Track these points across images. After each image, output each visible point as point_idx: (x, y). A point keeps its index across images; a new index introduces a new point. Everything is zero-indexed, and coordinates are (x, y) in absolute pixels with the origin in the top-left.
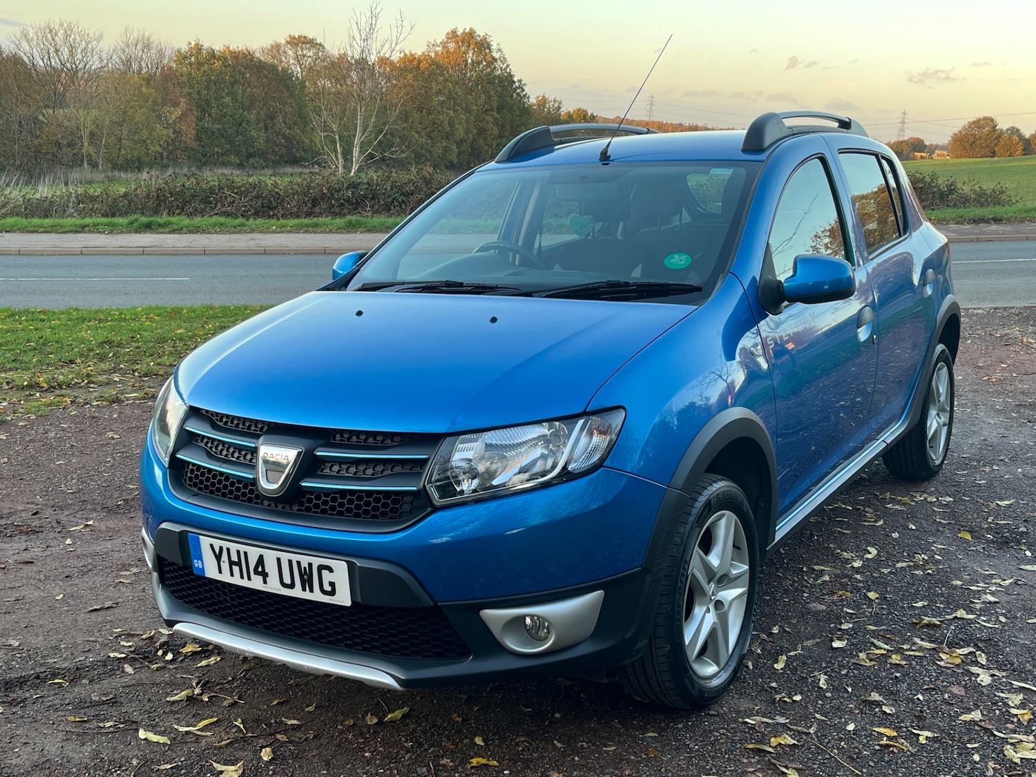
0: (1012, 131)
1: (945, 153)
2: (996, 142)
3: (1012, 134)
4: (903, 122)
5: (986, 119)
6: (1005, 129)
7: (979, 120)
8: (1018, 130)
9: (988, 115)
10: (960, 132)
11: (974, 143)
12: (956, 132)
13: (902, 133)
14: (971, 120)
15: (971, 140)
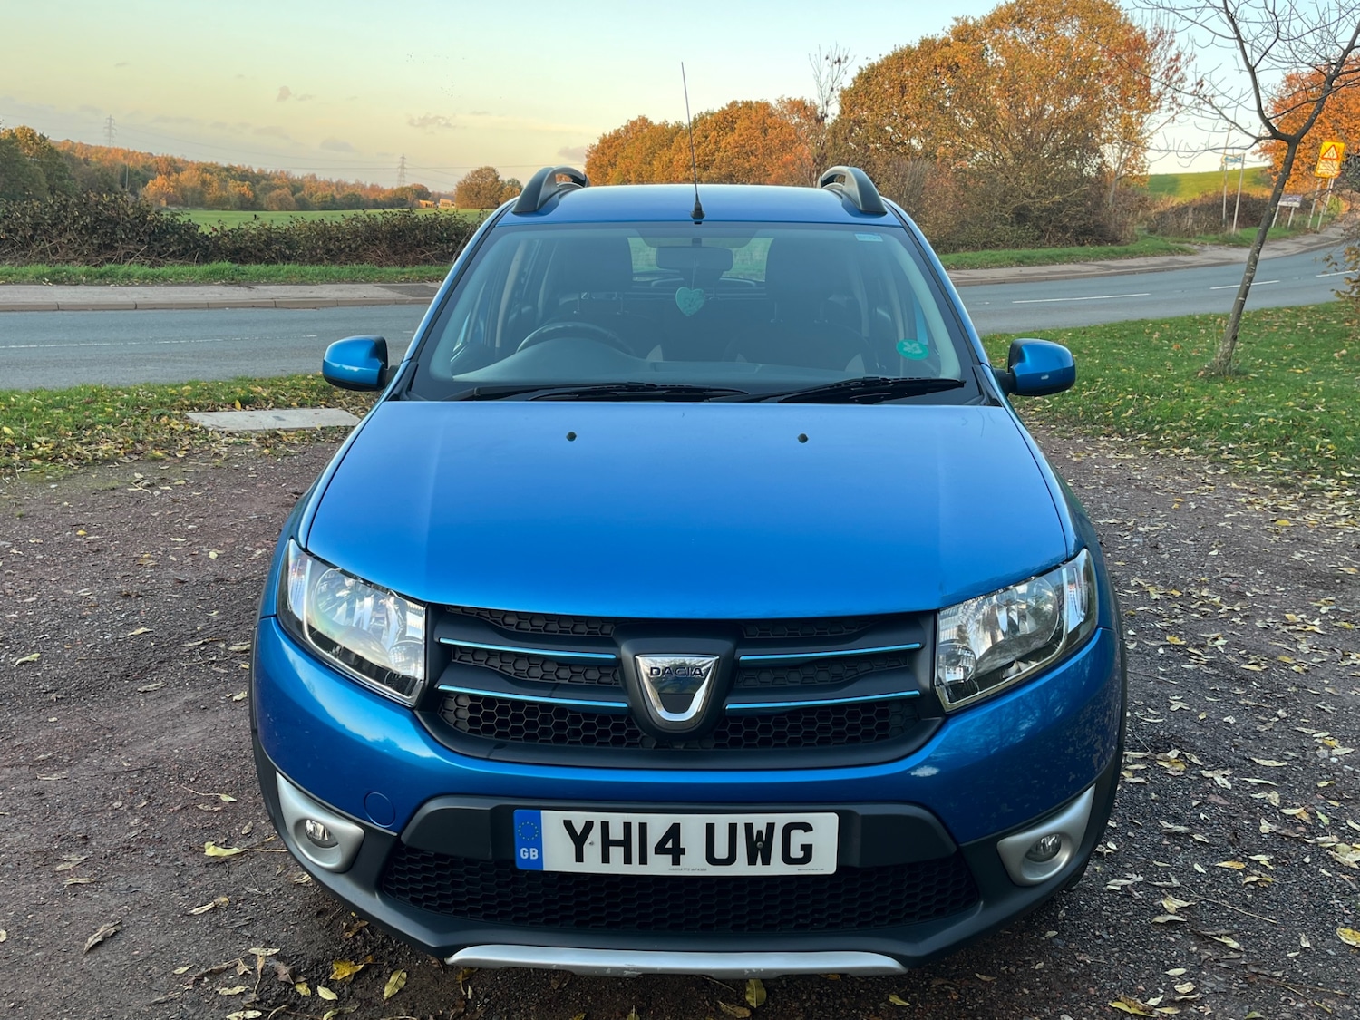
0: (513, 183)
1: (450, 202)
2: (499, 193)
3: (513, 185)
4: (403, 167)
5: (487, 169)
6: (506, 180)
7: (481, 170)
8: (518, 183)
9: (491, 165)
10: (465, 181)
11: (478, 193)
12: (461, 180)
13: (403, 178)
14: (474, 170)
15: (476, 190)
